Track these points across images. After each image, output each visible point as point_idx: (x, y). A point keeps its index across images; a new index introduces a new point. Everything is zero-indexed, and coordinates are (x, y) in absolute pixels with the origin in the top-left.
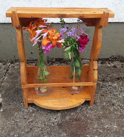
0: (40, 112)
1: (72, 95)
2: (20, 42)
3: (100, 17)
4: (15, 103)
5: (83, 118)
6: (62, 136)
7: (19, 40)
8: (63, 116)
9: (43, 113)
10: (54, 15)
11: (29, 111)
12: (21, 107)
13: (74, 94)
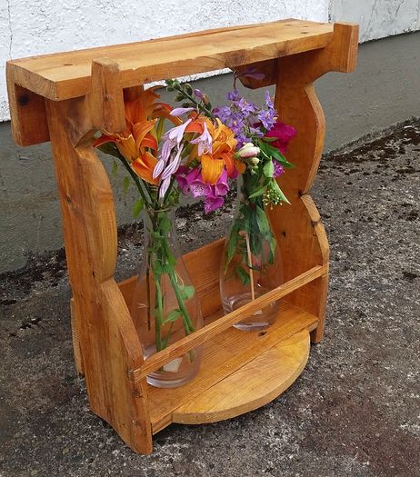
0: (207, 442)
1: (263, 334)
2: (110, 194)
3: (323, 44)
4: (90, 467)
5: (339, 388)
6: (348, 469)
7: (104, 190)
8: (289, 415)
9: (224, 439)
10: (213, 61)
11: (171, 461)
12: (128, 463)
13: (268, 330)
